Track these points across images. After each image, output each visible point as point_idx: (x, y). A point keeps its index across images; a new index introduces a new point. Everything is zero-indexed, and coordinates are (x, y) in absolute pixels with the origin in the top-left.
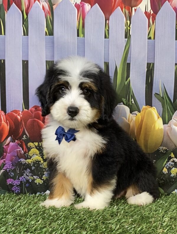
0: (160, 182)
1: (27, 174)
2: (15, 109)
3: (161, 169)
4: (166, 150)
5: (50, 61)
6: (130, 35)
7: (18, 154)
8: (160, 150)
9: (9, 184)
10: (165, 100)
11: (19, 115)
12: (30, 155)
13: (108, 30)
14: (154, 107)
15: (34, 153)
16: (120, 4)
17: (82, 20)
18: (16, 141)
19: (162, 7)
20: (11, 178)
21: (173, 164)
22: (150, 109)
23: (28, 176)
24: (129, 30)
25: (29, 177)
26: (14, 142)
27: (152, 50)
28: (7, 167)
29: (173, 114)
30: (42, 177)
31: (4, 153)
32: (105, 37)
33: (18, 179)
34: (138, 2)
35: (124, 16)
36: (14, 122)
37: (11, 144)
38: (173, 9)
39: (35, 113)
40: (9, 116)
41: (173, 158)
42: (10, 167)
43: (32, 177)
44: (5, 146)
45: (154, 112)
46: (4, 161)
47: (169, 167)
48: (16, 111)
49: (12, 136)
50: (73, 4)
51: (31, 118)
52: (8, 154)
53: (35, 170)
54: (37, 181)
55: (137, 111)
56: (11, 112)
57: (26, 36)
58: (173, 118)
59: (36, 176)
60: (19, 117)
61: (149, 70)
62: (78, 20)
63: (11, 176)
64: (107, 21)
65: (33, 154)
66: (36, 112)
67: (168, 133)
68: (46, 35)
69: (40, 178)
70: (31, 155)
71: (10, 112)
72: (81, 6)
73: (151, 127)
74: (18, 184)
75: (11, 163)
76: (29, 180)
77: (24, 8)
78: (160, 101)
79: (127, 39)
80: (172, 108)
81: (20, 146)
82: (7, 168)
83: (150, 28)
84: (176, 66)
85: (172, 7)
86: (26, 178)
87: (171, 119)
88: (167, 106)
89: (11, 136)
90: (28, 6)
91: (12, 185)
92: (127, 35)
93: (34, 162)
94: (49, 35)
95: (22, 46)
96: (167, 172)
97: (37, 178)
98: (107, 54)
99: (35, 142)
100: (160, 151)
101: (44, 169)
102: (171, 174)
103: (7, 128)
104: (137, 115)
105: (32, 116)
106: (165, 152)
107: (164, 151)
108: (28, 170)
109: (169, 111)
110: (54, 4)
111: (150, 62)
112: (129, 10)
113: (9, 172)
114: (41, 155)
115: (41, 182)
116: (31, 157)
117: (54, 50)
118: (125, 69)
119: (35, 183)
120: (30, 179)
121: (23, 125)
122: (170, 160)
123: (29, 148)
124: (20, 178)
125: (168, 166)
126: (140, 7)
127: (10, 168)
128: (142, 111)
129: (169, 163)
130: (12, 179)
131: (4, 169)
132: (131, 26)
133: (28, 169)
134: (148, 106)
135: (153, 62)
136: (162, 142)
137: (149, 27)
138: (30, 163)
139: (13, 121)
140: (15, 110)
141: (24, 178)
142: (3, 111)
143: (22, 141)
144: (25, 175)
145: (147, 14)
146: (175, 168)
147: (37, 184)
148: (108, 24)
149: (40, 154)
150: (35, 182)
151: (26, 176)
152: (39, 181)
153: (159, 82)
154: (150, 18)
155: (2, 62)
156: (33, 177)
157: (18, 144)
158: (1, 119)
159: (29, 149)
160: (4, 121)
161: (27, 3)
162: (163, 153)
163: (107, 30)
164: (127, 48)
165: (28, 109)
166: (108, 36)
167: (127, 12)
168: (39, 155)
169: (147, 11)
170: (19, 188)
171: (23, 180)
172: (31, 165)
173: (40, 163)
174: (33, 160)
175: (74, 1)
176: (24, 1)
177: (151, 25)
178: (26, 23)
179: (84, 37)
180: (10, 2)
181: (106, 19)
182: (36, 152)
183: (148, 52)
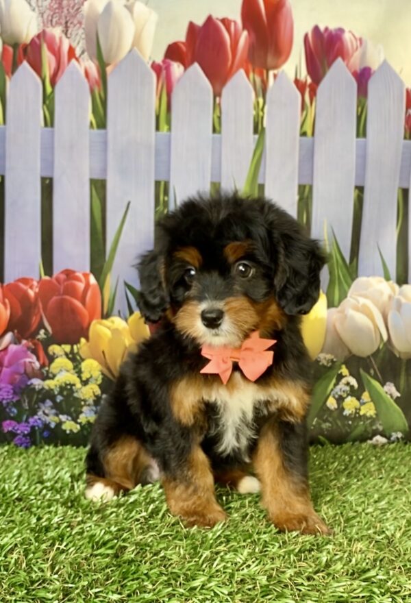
1: (47, 411)
2: (25, 276)
3: (323, 400)
4: (332, 359)
5: (98, 180)
6: (264, 128)
7: (27, 368)
9: (9, 432)
10: (335, 261)
11: (31, 288)
12: (53, 371)
13: (219, 118)
15: (62, 367)
16: (243, 64)
17: (167, 95)
18: (24, 342)
19: (328, 70)
20: (12, 419)
21: (348, 388)
23: (47, 415)
24: (262, 118)
25: (50, 417)
26: (20, 343)
27: (308, 159)
28: (3, 396)
29: (349, 286)
30: (78, 418)
32: (214, 130)
33: (27, 421)
34: (283, 58)
35: (252, 88)
36: (20, 303)
37: (12, 349)
38: (353, 74)
39: (65, 283)
40: (10, 289)
41: (346, 376)
42: (8, 395)
43: (56, 419)
47: (340, 396)
48: (26, 281)
49: (16, 331)
50: (148, 63)
51: (57, 295)
52: (4, 368)
53: (64, 405)
54: (66, 426)
56: (15, 281)
57: (49, 129)
58: (349, 295)
59: (65, 416)
60: (31, 293)
61: (303, 199)
62: (158, 95)
63: (12, 415)
64: (218, 99)
65: (59, 368)
66: (69, 282)
67: (334, 326)
68: (90, 128)
69: (72, 420)
70: (55, 371)
71: (12, 282)
72: (163, 68)
74: (26, 432)
75: (12, 389)
76: (49, 423)
77: (47, 72)
79: (257, 136)
80: (347, 275)
81: (31, 352)
82: (4, 399)
83: (305, 113)
84: (357, 191)
85: (350, 70)
86: (44, 420)
87: (346, 297)
88: (338, 272)
89: (13, 332)
90: (56, 70)
91: (13, 435)
92: (258, 128)
93: (61, 387)
94: (98, 128)
95: (41, 148)
96: (336, 406)
97: (67, 419)
98: (217, 168)
99: (65, 344)
100: (321, 363)
101: (83, 400)
102: (343, 409)
103: (4, 313)
105: (60, 290)
106: (330, 364)
107: (328, 363)
108: (49, 403)
109: (342, 283)
110: (109, 62)
112: (261, 75)
113: (8, 406)
114: (76, 372)
115: (76, 428)
116: (54, 376)
119: (62, 429)
120: (52, 421)
121: (39, 308)
122: (340, 381)
123: (51, 356)
124: (31, 420)
125: (337, 393)
126: (285, 71)
127: (8, 399)
129: (338, 387)
130: (14, 420)
132: (265, 110)
133: (48, 401)
135: (310, 183)
136: (324, 344)
137: (302, 110)
138: (53, 387)
139: (18, 300)
140: (23, 278)
141: (39, 419)
143: (36, 341)
144: (41, 413)
145: (300, 85)
146: (352, 396)
147: (68, 432)
148: (219, 104)
150: (64, 427)
151: (42, 416)
152: (71, 426)
153: (324, 222)
154: (305, 92)
156: (59, 417)
157: (28, 348)
159: (51, 359)
161: (54, 65)
162: (326, 366)
164: (258, 153)
165: (51, 276)
166: (219, 129)
167: (258, 80)
168: (73, 371)
169: (298, 77)
170: (28, 441)
171: (36, 424)
172: (54, 392)
173: (74, 387)
174: (61, 381)
175: (150, 58)
176: (48, 59)
177: (307, 107)
178: (50, 102)
179: (170, 131)
180: (18, 60)
181: (216, 94)
182: (67, 365)
183: (299, 163)
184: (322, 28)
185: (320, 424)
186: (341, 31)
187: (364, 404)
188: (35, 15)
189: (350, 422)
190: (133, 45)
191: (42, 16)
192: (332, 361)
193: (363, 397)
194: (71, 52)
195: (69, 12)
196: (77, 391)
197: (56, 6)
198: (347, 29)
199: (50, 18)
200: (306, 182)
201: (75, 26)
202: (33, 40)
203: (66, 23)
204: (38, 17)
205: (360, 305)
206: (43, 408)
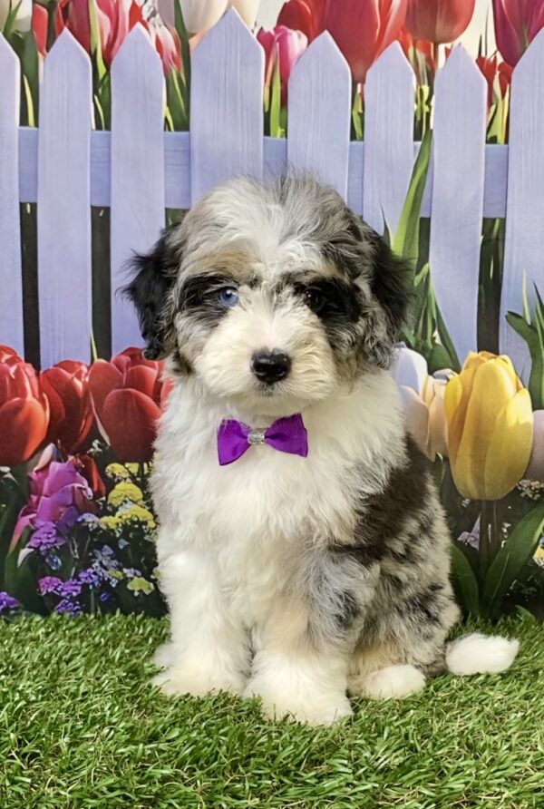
0: (523, 591)
1: (105, 563)
2: (68, 359)
3: (529, 551)
4: (541, 489)
5: (176, 210)
6: (432, 131)
7: (77, 498)
8: (522, 491)
9: (48, 593)
10: (540, 335)
11: (79, 377)
12: (113, 503)
13: (362, 116)
14: (506, 357)
15: (126, 496)
16: (398, 34)
17: (282, 81)
18: (71, 458)
19: (530, 42)
20: (53, 574)
22: (492, 361)
23: (105, 568)
24: (428, 115)
25: (110, 572)
26: (65, 461)
27: (499, 177)
28: (40, 538)
30: (151, 573)
31: (32, 496)
32: (353, 137)
33: (76, 577)
34: (456, 28)
35: (412, 70)
36: (62, 398)
37: (55, 467)
39: (130, 369)
40: (48, 378)
42: (49, 538)
43: (119, 573)
44: (34, 474)
45: (504, 370)
46: (32, 521)
48: (69, 365)
49: (59, 441)
50: (253, 31)
51: (117, 388)
52: (43, 497)
53: (129, 551)
54: (133, 586)
55: (449, 367)
56: (55, 366)
57: (104, 132)
59: (132, 570)
60: (79, 384)
61: (490, 241)
62: (268, 83)
63: (54, 568)
64: (359, 86)
65: (122, 498)
66: (134, 368)
68: (165, 130)
69: (143, 575)
70: (116, 502)
71: (51, 367)
72: (276, 39)
73: (495, 417)
74: (74, 594)
75: (55, 528)
76: (109, 580)
77: (98, 43)
78: (525, 338)
79: (419, 143)
81: (81, 474)
82: (41, 543)
83: (493, 107)
86: (101, 574)
89: (56, 443)
90: (111, 40)
91: (55, 599)
92: (421, 130)
93: (124, 526)
94: (177, 129)
95: (91, 162)
97: (135, 574)
98: (357, 194)
99: (130, 461)
100: (523, 495)
103: (42, 416)
104: (448, 380)
105: (122, 380)
106: (538, 496)
107: (534, 496)
108: (108, 550)
110: (193, 31)
111: (493, 216)
112: (427, 50)
113: (48, 554)
114: (147, 504)
115: (148, 588)
116: (115, 510)
117: (192, 175)
118: (413, 237)
119: (128, 589)
120: (113, 577)
121: (91, 407)
123: (110, 479)
124: (82, 575)
127: (49, 543)
128: (467, 367)
130: (58, 577)
131: (30, 547)
132: (433, 103)
133: (106, 547)
134: (485, 352)
135: (503, 216)
136: (529, 464)
137: (490, 103)
138: (113, 526)
139: (60, 395)
140: (66, 362)
141: (95, 573)
142: (30, 365)
143: (88, 457)
144: (97, 564)
145: (485, 66)
147: (136, 594)
148: (362, 95)
149: (144, 499)
150: (129, 587)
151: (99, 569)
152: (140, 585)
153: (522, 277)
154: (493, 78)
155: (29, 211)
156: (122, 571)
157: (77, 468)
158: (24, 389)
159: (111, 483)
160: (34, 396)
161: (108, 30)
162: (530, 500)
163: (359, 113)
164: (420, 170)
165: (108, 358)
166: (361, 133)
167: (421, 57)
168: (142, 502)
169: (483, 54)
170: (77, 607)
171: (91, 581)
172: (115, 534)
173: (144, 527)
174: (124, 517)
175: (256, 24)
176: (99, 22)
177: (497, 100)
178: (103, 90)
179: (286, 137)
180: (57, 28)
181: (356, 77)
182: (133, 493)
183: (485, 184)
185: (521, 588)
190: (229, 6)
192: (542, 492)
194: (135, 12)
196: (149, 533)
200: (495, 213)
206: (100, 558)
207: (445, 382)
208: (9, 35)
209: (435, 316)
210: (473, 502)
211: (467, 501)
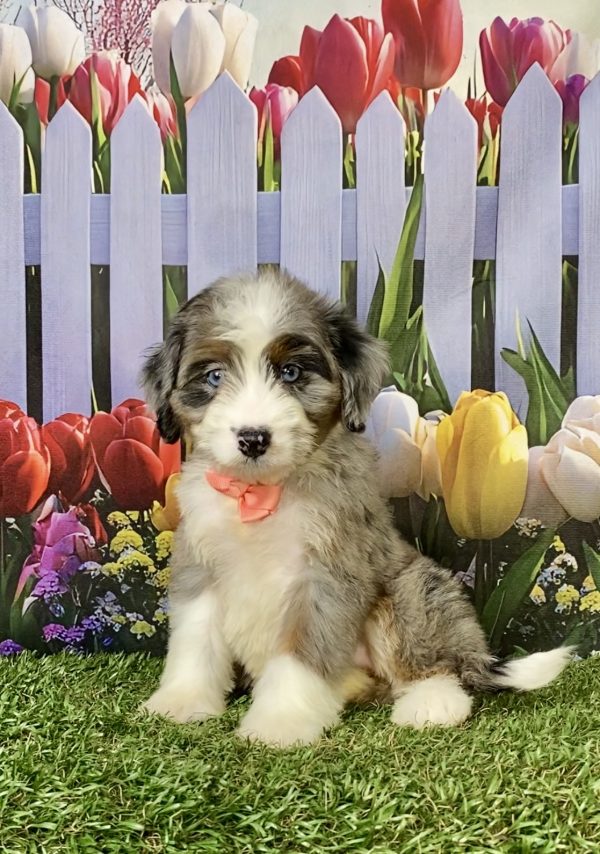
0: (520, 630)
1: (108, 609)
2: (70, 412)
3: (525, 590)
4: (539, 526)
5: (174, 267)
6: (422, 175)
7: (77, 546)
8: (519, 530)
9: (52, 640)
10: (536, 370)
11: (80, 428)
12: (115, 549)
13: (353, 165)
14: (501, 393)
15: (127, 543)
16: (387, 84)
17: (274, 136)
18: (72, 508)
19: (519, 82)
20: (57, 621)
21: (563, 572)
22: (488, 397)
23: (110, 613)
24: (419, 160)
25: (113, 617)
26: (66, 511)
28: (43, 587)
29: (564, 413)
30: (153, 615)
31: (36, 546)
32: (346, 185)
33: (79, 624)
34: (445, 73)
35: (402, 117)
36: (64, 451)
37: (56, 517)
38: (556, 87)
39: (129, 420)
40: (50, 431)
41: (561, 552)
42: (52, 587)
43: (122, 617)
44: (37, 524)
45: (499, 407)
46: (36, 570)
47: (552, 583)
48: (69, 418)
49: (60, 492)
50: (245, 91)
51: (117, 439)
52: (46, 547)
54: (136, 629)
55: (440, 409)
56: (57, 419)
57: (103, 195)
58: (563, 425)
59: (135, 614)
60: (81, 436)
61: (481, 281)
62: (261, 139)
63: (57, 616)
64: (350, 136)
65: (124, 544)
66: (134, 418)
67: (542, 476)
68: (163, 192)
69: (145, 619)
70: (118, 549)
71: (53, 420)
72: (268, 96)
73: (488, 457)
74: (78, 640)
75: (57, 576)
76: (112, 625)
77: (99, 114)
78: (521, 373)
79: (411, 188)
80: (559, 394)
81: (82, 523)
82: (45, 591)
83: (484, 148)
84: (565, 262)
85: (552, 82)
86: (103, 620)
87: (559, 428)
88: (543, 389)
89: (57, 494)
90: (112, 111)
91: (59, 644)
92: (413, 175)
93: (126, 571)
94: (173, 192)
95: (91, 223)
96: (544, 600)
97: (137, 618)
98: (351, 240)
99: (130, 509)
100: (520, 533)
101: (159, 589)
102: (556, 603)
103: (41, 466)
104: (440, 421)
105: (122, 431)
106: (535, 533)
107: (531, 534)
108: (111, 596)
109: (551, 405)
110: (189, 95)
111: (484, 258)
112: (415, 97)
113: (51, 602)
114: (148, 550)
115: (150, 631)
116: (118, 556)
118: (407, 280)
119: (130, 633)
120: (116, 622)
121: (92, 457)
122: (552, 560)
123: (112, 527)
124: (85, 622)
125: (545, 578)
126: (452, 88)
127: (52, 591)
128: (458, 408)
129: (549, 570)
130: (61, 624)
131: (34, 595)
132: (423, 148)
133: (109, 593)
134: (480, 390)
135: (493, 258)
136: (524, 502)
137: (481, 145)
138: (115, 572)
139: (61, 447)
140: (68, 415)
141: (97, 620)
142: (32, 420)
143: (90, 506)
144: (99, 611)
145: (475, 108)
146: (568, 584)
147: (139, 637)
148: (353, 144)
149: (144, 546)
150: (132, 631)
151: (101, 615)
152: (142, 628)
153: (515, 315)
154: (483, 120)
155: (33, 273)
156: (125, 615)
157: (78, 517)
158: (27, 442)
159: (112, 531)
160: (36, 448)
161: (108, 103)
162: (528, 537)
163: (350, 162)
164: (412, 215)
165: (108, 411)
166: (353, 181)
167: (411, 104)
168: (142, 549)
169: (472, 96)
171: (93, 627)
172: (117, 579)
173: (145, 572)
174: (125, 563)
175: (248, 84)
176: (101, 96)
177: (488, 141)
178: (103, 157)
179: (280, 189)
180: (58, 99)
181: (347, 130)
182: (134, 540)
183: (476, 227)
184: (507, 21)
185: (518, 627)
186: (538, 21)
187: (586, 593)
188: (82, 35)
189: (564, 623)
190: (222, 69)
191: (92, 37)
192: (539, 529)
193: (584, 584)
194: (134, 83)
195: (130, 28)
197: (112, 19)
198: (546, 20)
199: (103, 37)
200: (485, 255)
201: (139, 46)
202: (79, 69)
203: (127, 42)
204: (85, 38)
205: (581, 441)
206: (103, 604)
207: (437, 422)
208: (14, 108)
209: (426, 359)
210: (469, 541)
211: (463, 541)
